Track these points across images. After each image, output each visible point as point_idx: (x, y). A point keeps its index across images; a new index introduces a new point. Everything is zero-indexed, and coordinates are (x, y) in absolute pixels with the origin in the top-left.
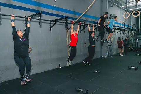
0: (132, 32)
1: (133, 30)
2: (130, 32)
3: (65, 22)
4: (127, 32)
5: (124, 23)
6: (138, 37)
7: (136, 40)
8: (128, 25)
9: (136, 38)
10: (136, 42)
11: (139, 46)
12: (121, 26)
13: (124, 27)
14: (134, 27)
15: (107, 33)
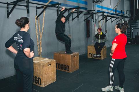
0: (126, 19)
1: (127, 17)
2: (123, 19)
3: (26, 4)
4: (119, 19)
5: (116, 8)
6: (133, 26)
7: (131, 29)
8: (121, 11)
9: (131, 27)
10: (130, 32)
11: (134, 37)
12: (112, 12)
13: (116, 13)
14: (128, 14)
15: (94, 22)
